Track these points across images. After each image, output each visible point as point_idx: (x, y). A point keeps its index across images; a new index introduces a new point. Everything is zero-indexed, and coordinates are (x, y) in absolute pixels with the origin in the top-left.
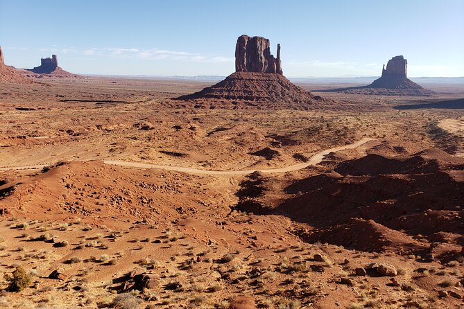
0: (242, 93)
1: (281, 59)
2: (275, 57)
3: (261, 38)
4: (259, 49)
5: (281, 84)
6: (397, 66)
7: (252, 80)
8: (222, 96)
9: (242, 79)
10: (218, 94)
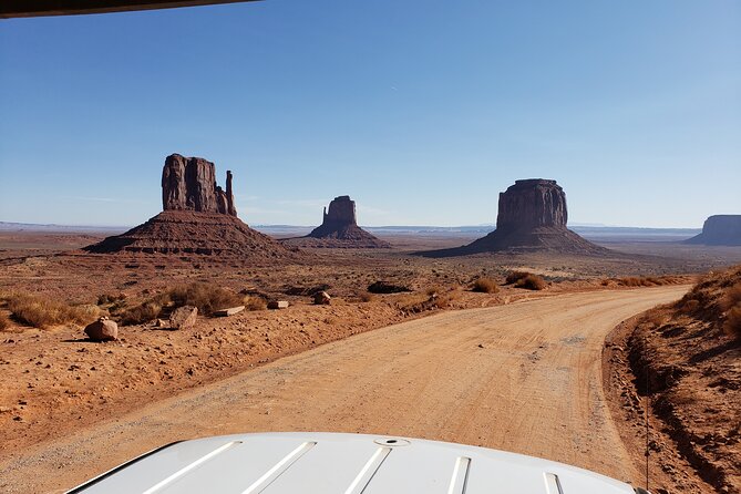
0: (186, 244)
1: (233, 193)
2: (224, 189)
3: (203, 161)
4: (202, 176)
5: (240, 229)
6: (341, 210)
7: (196, 223)
8: (156, 249)
9: (180, 222)
10: (147, 245)
